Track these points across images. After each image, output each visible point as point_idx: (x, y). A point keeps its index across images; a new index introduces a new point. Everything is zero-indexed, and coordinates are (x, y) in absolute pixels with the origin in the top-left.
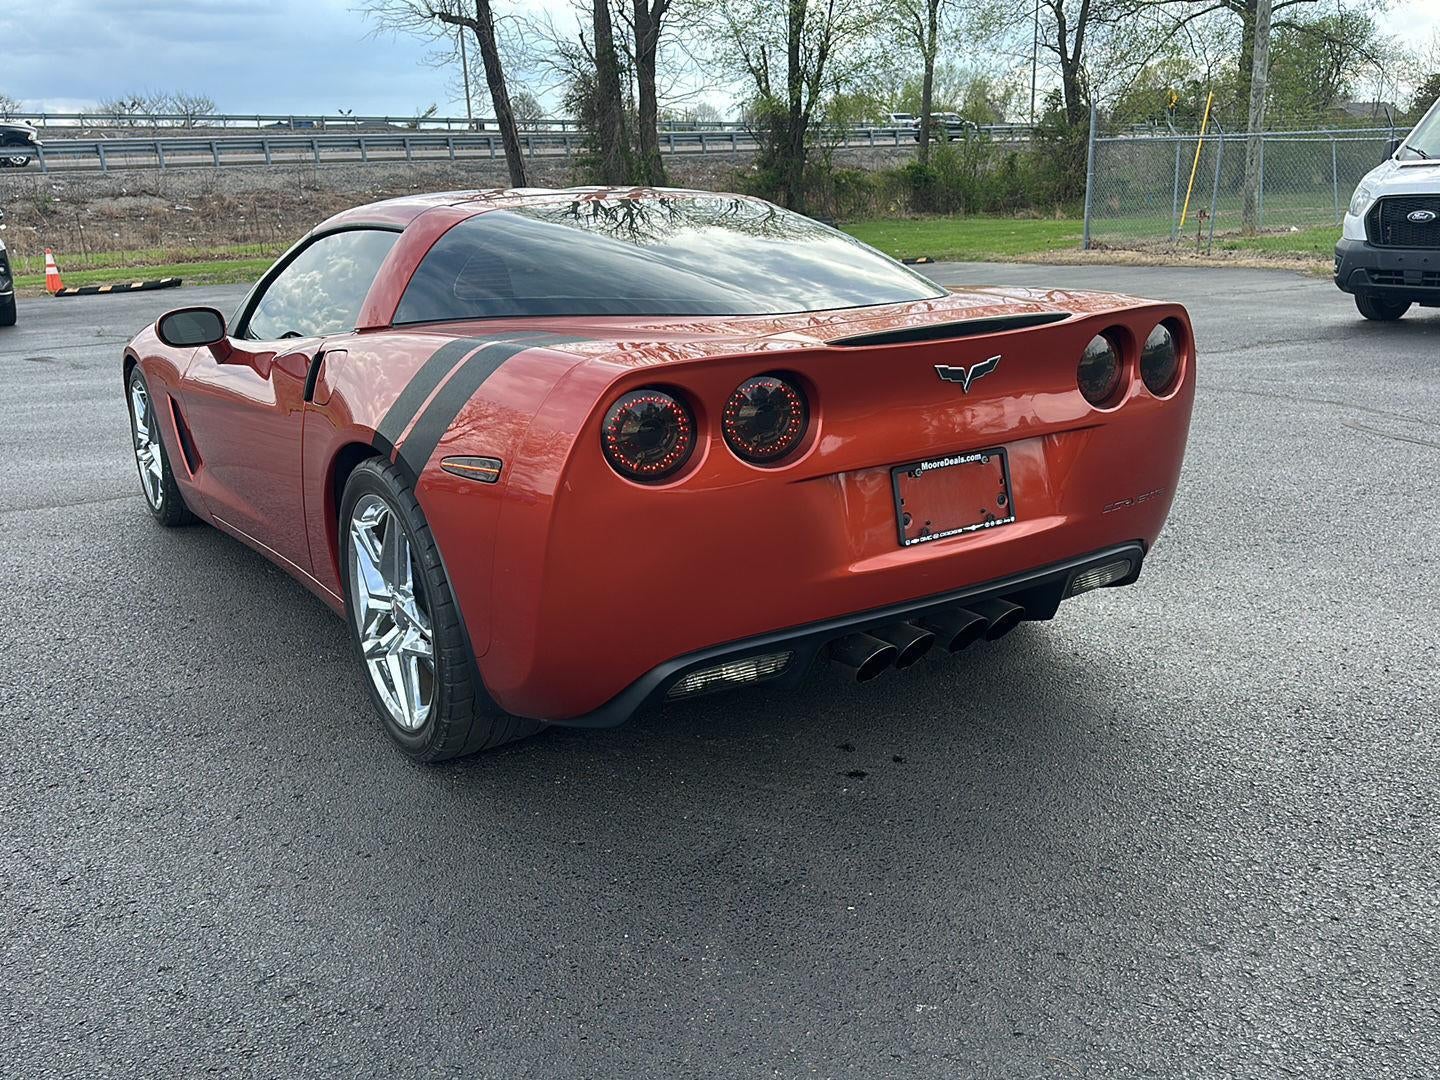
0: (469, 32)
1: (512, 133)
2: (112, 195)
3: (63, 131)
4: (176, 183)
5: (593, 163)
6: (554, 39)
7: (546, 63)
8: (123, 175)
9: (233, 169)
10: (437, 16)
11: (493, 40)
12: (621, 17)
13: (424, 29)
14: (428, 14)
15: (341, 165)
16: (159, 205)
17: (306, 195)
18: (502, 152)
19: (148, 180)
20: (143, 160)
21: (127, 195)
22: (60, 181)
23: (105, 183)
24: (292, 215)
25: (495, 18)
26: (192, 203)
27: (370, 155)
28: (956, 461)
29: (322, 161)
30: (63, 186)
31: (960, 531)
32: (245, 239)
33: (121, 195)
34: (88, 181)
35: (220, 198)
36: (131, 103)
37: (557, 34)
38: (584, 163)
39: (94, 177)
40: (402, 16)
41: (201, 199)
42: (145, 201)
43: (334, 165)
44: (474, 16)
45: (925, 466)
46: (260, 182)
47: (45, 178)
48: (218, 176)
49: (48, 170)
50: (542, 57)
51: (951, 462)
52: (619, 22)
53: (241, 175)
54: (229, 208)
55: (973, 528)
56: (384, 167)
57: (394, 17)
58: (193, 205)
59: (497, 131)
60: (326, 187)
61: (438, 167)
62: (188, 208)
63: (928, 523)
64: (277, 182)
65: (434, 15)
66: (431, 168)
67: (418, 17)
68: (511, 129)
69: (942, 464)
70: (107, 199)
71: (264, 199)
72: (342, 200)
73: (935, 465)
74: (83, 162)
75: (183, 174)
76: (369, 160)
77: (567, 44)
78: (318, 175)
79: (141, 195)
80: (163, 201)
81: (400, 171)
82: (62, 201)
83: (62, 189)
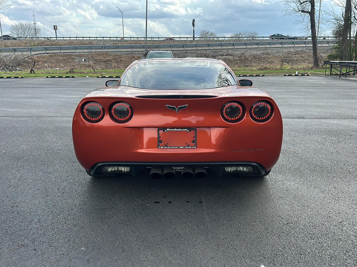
0: (308, 15)
1: (315, 41)
2: (222, 55)
3: (220, 41)
4: (236, 53)
5: (338, 48)
6: (333, 15)
7: (330, 22)
8: (225, 51)
9: (250, 50)
10: (300, 11)
11: (314, 17)
12: (355, 9)
13: (296, 15)
14: (298, 10)
15: (276, 48)
16: (231, 58)
17: (265, 56)
18: (312, 45)
19: (230, 52)
20: (230, 47)
21: (225, 55)
22: (212, 52)
23: (221, 53)
24: (261, 61)
25: (316, 11)
26: (238, 57)
27: (284, 46)
28: (179, 130)
29: (272, 48)
30: (212, 53)
31: (177, 147)
32: (248, 66)
33: (224, 55)
34: (218, 52)
35: (245, 56)
36: (239, 34)
37: (335, 14)
38: (335, 48)
39: (219, 51)
40: (291, 12)
41: (240, 56)
42: (228, 57)
43: (274, 49)
44: (310, 11)
45: (168, 130)
46: (255, 52)
47: (209, 51)
48: (246, 51)
49: (210, 50)
50: (329, 20)
51: (177, 130)
52: (354, 10)
53: (251, 51)
54: (247, 59)
55: (181, 147)
56: (287, 49)
57: (289, 12)
58: (239, 58)
59: (311, 40)
60: (271, 54)
61: (301, 49)
62: (237, 58)
63: (168, 144)
64: (259, 53)
65: (299, 11)
66: (300, 49)
67: (295, 12)
68: (315, 39)
69: (174, 130)
70: (221, 56)
71: (255, 57)
72: (274, 57)
73: (171, 130)
74: (217, 48)
75: (238, 51)
76: (284, 47)
77: (337, 17)
78: (270, 51)
79: (228, 55)
80: (232, 57)
81: (291, 50)
82: (211, 56)
83: (212, 54)
